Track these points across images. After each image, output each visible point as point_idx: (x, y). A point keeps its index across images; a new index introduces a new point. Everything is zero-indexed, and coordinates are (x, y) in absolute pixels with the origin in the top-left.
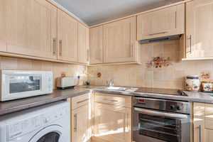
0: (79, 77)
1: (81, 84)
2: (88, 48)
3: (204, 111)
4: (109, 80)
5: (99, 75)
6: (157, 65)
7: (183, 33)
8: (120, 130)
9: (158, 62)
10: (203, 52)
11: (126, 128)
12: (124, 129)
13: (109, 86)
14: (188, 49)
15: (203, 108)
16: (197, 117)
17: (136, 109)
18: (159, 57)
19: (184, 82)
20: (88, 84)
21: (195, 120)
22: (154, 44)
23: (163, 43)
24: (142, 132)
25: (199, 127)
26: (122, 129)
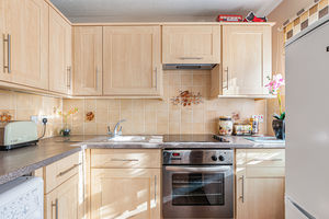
0: (45, 121)
1: (49, 134)
2: (69, 63)
3: (246, 158)
4: (111, 125)
5: (90, 116)
6: (186, 103)
7: (219, 62)
8: (142, 208)
9: (186, 97)
10: (238, 88)
11: (152, 202)
12: (149, 205)
13: (112, 135)
14: (225, 84)
15: (244, 155)
16: (240, 166)
17: (168, 168)
18: (187, 92)
19: (216, 124)
20: (66, 134)
21: (238, 170)
22: (181, 72)
23: (193, 72)
24: (176, 202)
25: (242, 178)
26: (146, 204)
